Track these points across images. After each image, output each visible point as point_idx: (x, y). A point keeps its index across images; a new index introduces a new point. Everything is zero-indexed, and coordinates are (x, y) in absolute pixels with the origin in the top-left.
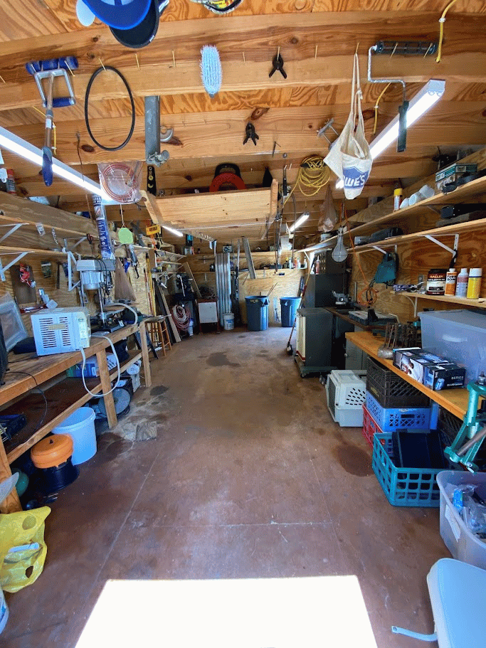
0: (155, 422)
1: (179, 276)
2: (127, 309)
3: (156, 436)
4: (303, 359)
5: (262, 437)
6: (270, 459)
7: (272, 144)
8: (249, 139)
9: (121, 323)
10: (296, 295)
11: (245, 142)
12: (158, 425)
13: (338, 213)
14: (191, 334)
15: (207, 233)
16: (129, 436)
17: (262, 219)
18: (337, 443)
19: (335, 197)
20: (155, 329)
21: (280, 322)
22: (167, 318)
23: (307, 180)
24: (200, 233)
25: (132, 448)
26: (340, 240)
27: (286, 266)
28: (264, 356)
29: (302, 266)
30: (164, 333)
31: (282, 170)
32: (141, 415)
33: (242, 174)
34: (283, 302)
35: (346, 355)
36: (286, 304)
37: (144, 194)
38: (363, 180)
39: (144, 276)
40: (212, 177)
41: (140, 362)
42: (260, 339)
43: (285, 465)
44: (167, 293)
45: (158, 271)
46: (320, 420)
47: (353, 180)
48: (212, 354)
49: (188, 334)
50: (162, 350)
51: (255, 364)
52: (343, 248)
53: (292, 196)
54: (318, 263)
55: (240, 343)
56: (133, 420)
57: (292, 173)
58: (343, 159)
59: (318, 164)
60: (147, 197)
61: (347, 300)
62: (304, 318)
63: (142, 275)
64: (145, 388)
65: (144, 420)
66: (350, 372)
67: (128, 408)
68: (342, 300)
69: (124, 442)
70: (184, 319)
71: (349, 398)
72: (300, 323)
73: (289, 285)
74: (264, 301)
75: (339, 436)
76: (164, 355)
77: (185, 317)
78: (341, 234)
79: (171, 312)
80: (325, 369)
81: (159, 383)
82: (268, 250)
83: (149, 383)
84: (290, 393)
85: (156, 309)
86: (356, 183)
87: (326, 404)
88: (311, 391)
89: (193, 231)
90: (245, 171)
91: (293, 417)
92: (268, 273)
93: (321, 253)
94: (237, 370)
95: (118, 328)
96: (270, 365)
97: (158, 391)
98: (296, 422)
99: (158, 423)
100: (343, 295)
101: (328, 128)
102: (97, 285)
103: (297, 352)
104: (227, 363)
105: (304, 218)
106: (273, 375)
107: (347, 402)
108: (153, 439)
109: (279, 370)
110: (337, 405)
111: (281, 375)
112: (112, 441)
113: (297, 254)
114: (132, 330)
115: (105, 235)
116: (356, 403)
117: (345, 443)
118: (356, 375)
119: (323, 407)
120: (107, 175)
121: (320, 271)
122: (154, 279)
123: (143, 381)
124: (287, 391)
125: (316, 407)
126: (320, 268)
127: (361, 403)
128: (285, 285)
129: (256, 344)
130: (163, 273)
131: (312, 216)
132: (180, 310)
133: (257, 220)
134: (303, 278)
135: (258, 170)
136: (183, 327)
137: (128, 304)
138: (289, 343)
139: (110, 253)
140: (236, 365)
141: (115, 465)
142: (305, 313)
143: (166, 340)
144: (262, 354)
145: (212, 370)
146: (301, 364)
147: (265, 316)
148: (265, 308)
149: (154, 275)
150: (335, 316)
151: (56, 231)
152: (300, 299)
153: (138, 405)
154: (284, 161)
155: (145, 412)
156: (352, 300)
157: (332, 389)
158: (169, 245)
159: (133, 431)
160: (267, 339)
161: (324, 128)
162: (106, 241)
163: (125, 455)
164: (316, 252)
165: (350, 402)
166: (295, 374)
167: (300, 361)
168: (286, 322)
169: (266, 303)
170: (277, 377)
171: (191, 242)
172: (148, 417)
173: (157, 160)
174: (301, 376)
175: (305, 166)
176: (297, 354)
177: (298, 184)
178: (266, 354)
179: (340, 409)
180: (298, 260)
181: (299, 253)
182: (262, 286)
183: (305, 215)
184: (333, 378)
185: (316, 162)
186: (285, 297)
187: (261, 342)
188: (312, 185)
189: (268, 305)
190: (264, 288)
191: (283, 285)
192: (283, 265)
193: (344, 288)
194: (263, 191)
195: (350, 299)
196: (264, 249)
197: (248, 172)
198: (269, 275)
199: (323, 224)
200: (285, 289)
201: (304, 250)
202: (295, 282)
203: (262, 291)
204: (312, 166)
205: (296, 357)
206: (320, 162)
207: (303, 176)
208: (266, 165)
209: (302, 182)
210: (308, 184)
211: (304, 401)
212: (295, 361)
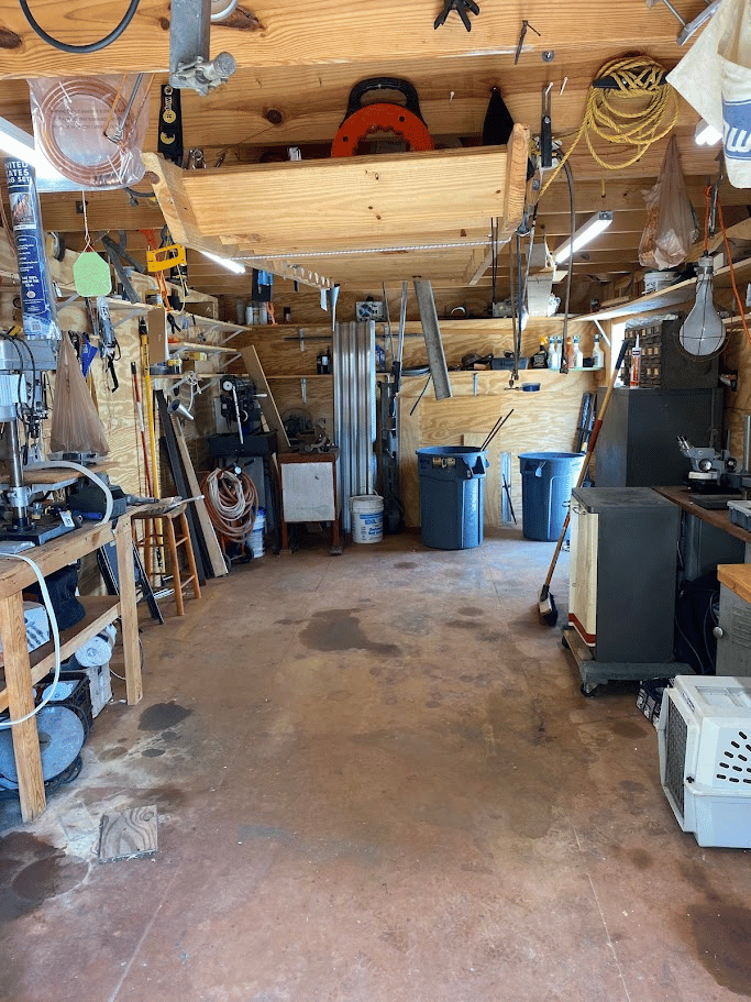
0: (153, 808)
1: (228, 386)
2: (85, 480)
3: (154, 847)
4: (589, 638)
5: (465, 868)
6: (488, 933)
7: (516, 28)
8: (451, 13)
9: (67, 517)
10: (567, 448)
11: (440, 20)
12: (162, 818)
13: (699, 215)
14: (258, 551)
15: (315, 266)
16: (79, 845)
17: (477, 232)
18: (692, 896)
19: (691, 168)
20: (156, 536)
21: (520, 526)
22: (192, 505)
23: (612, 124)
24: (296, 267)
25: (85, 881)
26: (704, 293)
27: (539, 360)
28: (470, 625)
29: (588, 362)
30: (183, 549)
31: (539, 95)
32: (114, 784)
33: (423, 105)
34: (528, 465)
35: (718, 630)
36: (538, 473)
37: (153, 162)
39: (130, 384)
41: (112, 632)
42: (458, 575)
43: (532, 954)
44: (194, 435)
45: (170, 371)
46: (637, 822)
48: (318, 614)
49: (249, 552)
50: (174, 599)
51: (445, 650)
52: (712, 315)
53: (566, 168)
54: (636, 358)
55: (399, 584)
56: (92, 798)
57: (568, 104)
58: (726, 77)
59: (643, 80)
60: (158, 171)
61: (721, 465)
62: (594, 518)
63: (125, 380)
64: (125, 708)
65: (122, 800)
66: (730, 682)
67: (78, 763)
68: (709, 466)
69: (63, 862)
70: (239, 510)
71: (727, 760)
72: (582, 531)
73: (546, 416)
74: (472, 462)
75: (695, 876)
76: (178, 614)
77: (242, 503)
78: (707, 277)
79: (204, 488)
80: (655, 670)
81: (165, 693)
82: (489, 315)
83: (135, 693)
84: (549, 739)
85: (162, 479)
87: (655, 777)
88: (612, 738)
89: (277, 262)
90: (433, 97)
91: (555, 811)
92: (488, 380)
93: (645, 327)
94: (389, 664)
95: (57, 531)
96: (489, 653)
97: (162, 716)
98: (564, 827)
99: (161, 811)
100: (708, 452)
102: (7, 409)
103: (572, 617)
104: (361, 643)
105: (598, 228)
106: (497, 684)
107: (723, 771)
108: (147, 856)
109: (516, 670)
110: (691, 780)
111: (523, 686)
112: (29, 859)
113: (576, 326)
114: (95, 538)
115: (35, 272)
117: (713, 897)
118: (748, 692)
119: (648, 784)
120: (54, 111)
121: (644, 378)
122: (158, 394)
123: (118, 685)
124: (540, 734)
125: (627, 785)
126: (643, 370)
128: (535, 419)
129: (447, 588)
130: (185, 377)
131: (619, 220)
132: (228, 481)
133: (463, 233)
134: (591, 399)
135: (471, 95)
136: (237, 531)
137: (89, 465)
138: (546, 588)
139: (48, 323)
140: (387, 650)
141: (38, 929)
142: (595, 501)
143: (186, 567)
144: (466, 618)
145: (317, 661)
146: (581, 655)
147: (474, 506)
148: (474, 482)
149: (161, 383)
150: (685, 514)
152: (581, 460)
153: (104, 756)
154: (547, 73)
155: (126, 778)
156: (738, 469)
157: (677, 732)
158: (204, 298)
159: (90, 832)
160: (479, 574)
162: (38, 288)
163: (65, 902)
164: (632, 322)
165: (730, 773)
166: (564, 682)
167: (579, 644)
168: (536, 524)
169: (479, 469)
170: (508, 692)
171: (267, 289)
172: (132, 792)
173: (202, 79)
174: (583, 692)
175: (607, 83)
176: (571, 624)
177: (584, 134)
178: (477, 618)
179: (700, 793)
180: (576, 345)
181: (580, 325)
182: (467, 418)
183: (602, 218)
184: (681, 698)
185: (637, 74)
186: (533, 451)
187: (461, 583)
188: (624, 136)
189: (484, 475)
190: (474, 422)
191: (530, 415)
192: (532, 360)
193: (714, 432)
194: (486, 156)
195: (731, 463)
196: (475, 313)
197: (443, 102)
198: (488, 386)
199: (653, 247)
200: (536, 430)
201: (595, 317)
202: (566, 408)
203: (468, 432)
204: (627, 86)
205: (567, 633)
206: (650, 72)
207: (598, 113)
208: (492, 82)
209: (595, 128)
210: (614, 133)
211: (590, 765)
212: (565, 643)
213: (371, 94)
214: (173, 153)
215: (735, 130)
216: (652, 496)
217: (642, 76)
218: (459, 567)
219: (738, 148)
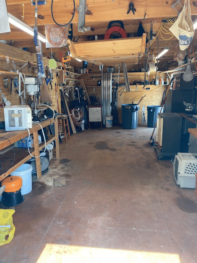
0: (64, 177)
1: (77, 89)
2: (48, 109)
3: (65, 184)
4: (160, 147)
5: (130, 190)
6: (134, 200)
7: (144, 14)
8: (131, 11)
9: (45, 117)
10: (159, 105)
11: (128, 12)
12: (66, 179)
14: (83, 129)
15: (100, 61)
16: (50, 183)
17: (136, 54)
18: (178, 196)
20: (60, 124)
21: (147, 124)
22: (68, 116)
23: (166, 30)
24: (95, 61)
25: (52, 189)
26: (189, 67)
27: (153, 83)
28: (133, 145)
29: (165, 83)
30: (66, 126)
31: (150, 24)
32: (55, 173)
33: (125, 27)
34: (149, 109)
35: (189, 144)
36: (151, 111)
37: (69, 41)
38: (190, 41)
39: (55, 88)
40: (106, 29)
41: (53, 143)
42: (131, 135)
43: (143, 204)
44: (68, 100)
45: (63, 85)
46: (168, 183)
47: (184, 41)
48: (98, 142)
49: (81, 128)
50: (64, 138)
51: (127, 150)
52: (190, 72)
53: (157, 38)
54: (175, 82)
55: (116, 136)
56: (51, 176)
57: (156, 26)
58: (179, 30)
59: (173, 21)
60: (70, 44)
61: (193, 107)
62: (162, 119)
63: (54, 87)
64: (56, 159)
65: (57, 176)
66: (190, 154)
67: (47, 169)
68: (190, 107)
69: (47, 186)
70: (79, 118)
71: (187, 169)
72: (159, 122)
73: (154, 97)
74: (135, 108)
75: (179, 193)
76: (66, 141)
77: (80, 117)
78: (189, 63)
79: (71, 113)
81: (64, 157)
82: (140, 71)
83: (58, 157)
84: (150, 168)
85: (61, 111)
86: (186, 43)
87: (173, 176)
88: (164, 168)
89: (91, 60)
90: (127, 25)
91: (150, 181)
93: (177, 74)
94: (114, 152)
95: (44, 119)
96: (137, 151)
97: (64, 161)
98: (152, 184)
99: (66, 178)
100: (190, 104)
101: (177, 4)
102: (35, 92)
103: (157, 143)
104: (107, 148)
105: (165, 51)
106: (139, 157)
107: (186, 171)
108: (64, 186)
109: (143, 154)
110: (179, 173)
111: (145, 157)
112: (40, 186)
113: (162, 74)
114: (51, 121)
115: (41, 63)
116: (192, 172)
117: (182, 196)
118: (193, 156)
119: (171, 177)
121: (176, 87)
122: (61, 90)
123: (54, 155)
125: (166, 177)
126: (176, 85)
127: (195, 173)
128: (151, 97)
129: (128, 137)
130: (67, 87)
131: (170, 50)
132: (76, 112)
133: (133, 54)
134: (165, 92)
135: (135, 24)
136: (78, 123)
137: (49, 105)
138: (152, 137)
139: (43, 74)
140: (114, 150)
141: (43, 197)
142: (163, 116)
143: (67, 131)
145: (98, 151)
146: (158, 151)
147: (135, 119)
148: (136, 112)
149: (61, 88)
150: (184, 118)
151: (14, 60)
152: (163, 107)
153: (52, 168)
154: (151, 20)
155: (58, 172)
158: (70, 67)
159: (52, 181)
160: (136, 134)
161: (175, 4)
162: (41, 66)
163: (48, 193)
164: (174, 73)
166: (154, 157)
167: (158, 148)
168: (151, 123)
169: (137, 109)
170: (141, 158)
171: (86, 65)
172: (59, 175)
173: (84, 30)
174: (158, 159)
175: (165, 21)
176: (157, 144)
177: (160, 33)
178: (135, 144)
179: (181, 176)
180: (162, 79)
181: (163, 74)
182: (134, 97)
183: (166, 49)
184: (178, 157)
185: (172, 19)
186: (151, 105)
187: (132, 136)
188: (169, 33)
189: (138, 111)
190: (136, 98)
191: (150, 96)
192: (151, 82)
193: (193, 100)
194: (137, 39)
195: (195, 107)
196: (137, 70)
197: (129, 26)
198: (140, 89)
199: (177, 56)
200: (152, 100)
201: (167, 72)
202: (159, 95)
203: (134, 100)
204: (169, 22)
205: (156, 147)
206: (174, 19)
207: (163, 28)
208: (140, 21)
209: (162, 31)
210: (166, 32)
211: (159, 173)
212: (155, 149)
213: (113, 24)
214: (70, 37)
215: (181, 40)
216: (176, 115)
217: (173, 20)
218: (131, 133)
219: (182, 43)
